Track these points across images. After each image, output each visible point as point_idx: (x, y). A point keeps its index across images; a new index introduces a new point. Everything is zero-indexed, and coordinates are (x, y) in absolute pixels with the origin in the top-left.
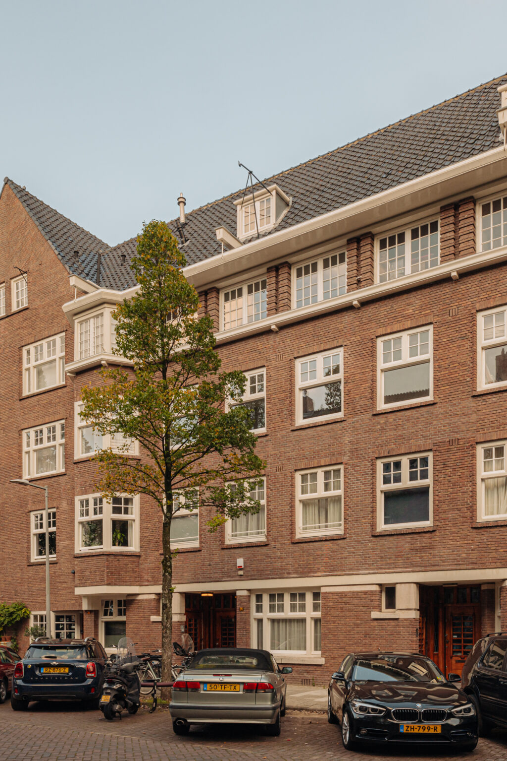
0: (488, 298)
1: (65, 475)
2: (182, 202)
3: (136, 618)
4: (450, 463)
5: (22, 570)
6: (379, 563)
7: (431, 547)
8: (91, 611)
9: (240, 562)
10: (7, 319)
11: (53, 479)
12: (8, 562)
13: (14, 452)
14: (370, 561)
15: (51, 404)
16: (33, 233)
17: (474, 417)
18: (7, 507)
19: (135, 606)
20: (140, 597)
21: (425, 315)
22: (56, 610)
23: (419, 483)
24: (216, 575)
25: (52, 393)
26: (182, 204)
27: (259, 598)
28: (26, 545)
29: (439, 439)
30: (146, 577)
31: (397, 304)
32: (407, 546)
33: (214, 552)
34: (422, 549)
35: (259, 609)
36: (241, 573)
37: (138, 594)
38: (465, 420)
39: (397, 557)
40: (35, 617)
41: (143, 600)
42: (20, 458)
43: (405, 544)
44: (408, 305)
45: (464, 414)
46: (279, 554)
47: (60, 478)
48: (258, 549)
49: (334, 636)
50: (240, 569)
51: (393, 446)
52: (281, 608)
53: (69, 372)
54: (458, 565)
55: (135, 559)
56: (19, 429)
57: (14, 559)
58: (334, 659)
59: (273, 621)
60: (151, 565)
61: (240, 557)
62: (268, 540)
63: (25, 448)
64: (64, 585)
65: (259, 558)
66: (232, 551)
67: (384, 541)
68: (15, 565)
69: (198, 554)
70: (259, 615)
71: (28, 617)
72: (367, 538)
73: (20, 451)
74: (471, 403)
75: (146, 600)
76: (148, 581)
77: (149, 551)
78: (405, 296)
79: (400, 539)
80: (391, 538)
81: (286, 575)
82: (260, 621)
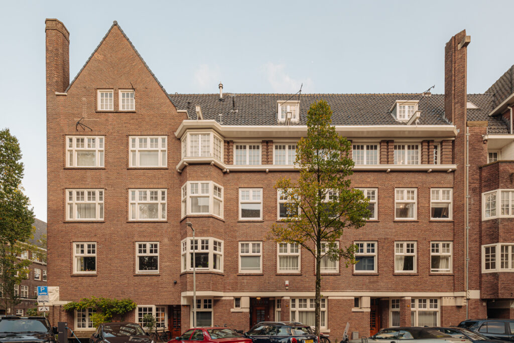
0: (400, 183)
1: (167, 222)
2: (221, 86)
3: (220, 310)
4: (385, 248)
5: (128, 278)
6: (356, 287)
7: (378, 282)
8: (187, 306)
9: (287, 282)
10: (115, 114)
11: (157, 224)
12: (115, 273)
13: (121, 201)
14: (351, 286)
15: (155, 177)
16: (140, 66)
17: (394, 230)
18: (114, 236)
19: (220, 303)
20: (223, 298)
21: (375, 184)
22: (158, 304)
23: (371, 254)
24: (272, 288)
25: (156, 171)
26: (221, 88)
27: (294, 300)
28: (132, 263)
29: (380, 237)
30: (228, 287)
31: (364, 175)
32: (367, 281)
33: (272, 277)
34: (373, 282)
35: (294, 306)
36: (287, 288)
37: (222, 297)
38: (391, 231)
39: (363, 285)
40: (140, 309)
41: (226, 300)
42: (127, 206)
43: (367, 279)
44: (368, 177)
45: (390, 228)
46: (307, 280)
47: (163, 224)
48: (297, 277)
49: (335, 319)
50: (287, 286)
51: (361, 237)
52: (305, 306)
53: (186, 162)
54: (388, 290)
55: (222, 277)
56: (127, 188)
57: (121, 271)
58: (334, 330)
59: (299, 312)
60: (231, 281)
61: (287, 280)
62: (301, 273)
63: (130, 201)
64: (165, 289)
65: (297, 281)
66: (282, 276)
67: (357, 278)
68: (122, 275)
69: (261, 277)
70: (293, 309)
71: (134, 309)
72: (350, 276)
73: (127, 202)
74: (392, 224)
75: (228, 300)
76: (229, 289)
77: (230, 273)
78: (367, 173)
79: (364, 277)
80: (361, 277)
81: (311, 290)
82: (294, 312)
